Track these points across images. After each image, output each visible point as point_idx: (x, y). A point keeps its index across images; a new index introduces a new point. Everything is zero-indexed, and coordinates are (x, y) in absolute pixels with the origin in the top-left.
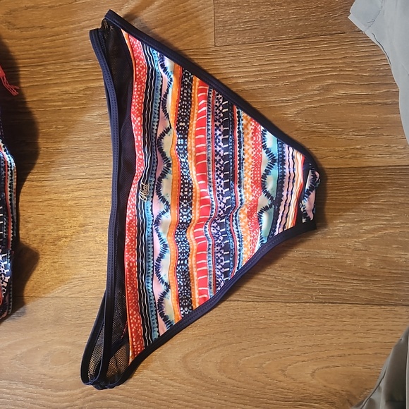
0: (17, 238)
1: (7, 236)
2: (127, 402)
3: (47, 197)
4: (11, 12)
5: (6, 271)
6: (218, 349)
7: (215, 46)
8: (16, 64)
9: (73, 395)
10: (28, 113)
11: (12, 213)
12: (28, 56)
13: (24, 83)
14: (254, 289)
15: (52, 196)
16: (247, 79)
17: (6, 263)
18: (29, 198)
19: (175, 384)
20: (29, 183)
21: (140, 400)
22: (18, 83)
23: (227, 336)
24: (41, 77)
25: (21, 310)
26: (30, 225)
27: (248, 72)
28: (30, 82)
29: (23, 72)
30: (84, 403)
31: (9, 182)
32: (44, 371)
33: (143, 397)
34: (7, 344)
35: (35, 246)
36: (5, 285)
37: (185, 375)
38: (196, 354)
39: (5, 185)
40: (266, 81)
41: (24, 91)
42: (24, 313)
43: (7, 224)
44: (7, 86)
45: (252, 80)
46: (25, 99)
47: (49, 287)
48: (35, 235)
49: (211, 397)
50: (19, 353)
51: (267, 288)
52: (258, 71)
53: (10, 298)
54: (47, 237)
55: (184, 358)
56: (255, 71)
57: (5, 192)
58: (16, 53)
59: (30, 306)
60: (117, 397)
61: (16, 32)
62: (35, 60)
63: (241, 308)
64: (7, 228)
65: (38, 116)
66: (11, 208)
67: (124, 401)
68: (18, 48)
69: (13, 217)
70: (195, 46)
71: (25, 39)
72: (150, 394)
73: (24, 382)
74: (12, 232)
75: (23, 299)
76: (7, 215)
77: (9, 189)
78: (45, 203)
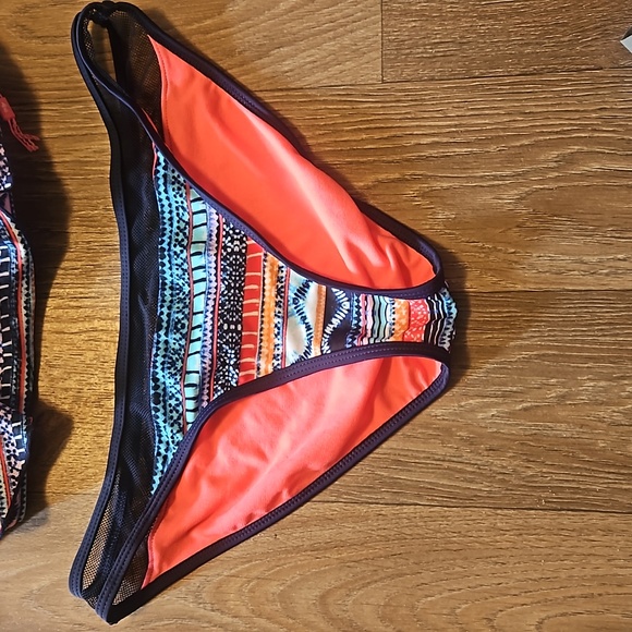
0: (33, 393)
1: (18, 392)
3: (87, 325)
4: (26, 9)
5: (18, 451)
6: (380, 584)
7: (383, 82)
8: (34, 97)
10: (55, 181)
11: (28, 352)
12: (56, 85)
13: (48, 132)
14: (443, 485)
15: (96, 324)
16: (436, 139)
17: (20, 437)
18: (56, 326)
20: (57, 301)
22: (38, 131)
23: (396, 563)
24: (78, 123)
25: (41, 514)
26: (56, 373)
27: (438, 126)
28: (58, 130)
29: (47, 112)
31: (24, 298)
32: (80, 619)
34: (14, 572)
35: (66, 407)
36: (16, 474)
38: (343, 591)
39: (17, 304)
40: (468, 144)
41: (49, 144)
42: (44, 520)
43: (19, 371)
44: (20, 135)
45: (445, 140)
46: (50, 157)
47: (89, 477)
48: (66, 390)
50: (35, 586)
51: (465, 485)
52: (456, 126)
53: (22, 496)
54: (86, 393)
55: (323, 598)
56: (450, 126)
57: (17, 316)
58: (36, 80)
59: (55, 509)
61: (34, 44)
62: (69, 93)
63: (421, 517)
64: (19, 378)
65: (71, 186)
66: (28, 344)
68: (37, 70)
69: (28, 360)
70: (348, 80)
71: (50, 56)
74: (26, 383)
75: (45, 497)
76: (20, 356)
77: (24, 312)
78: (83, 336)
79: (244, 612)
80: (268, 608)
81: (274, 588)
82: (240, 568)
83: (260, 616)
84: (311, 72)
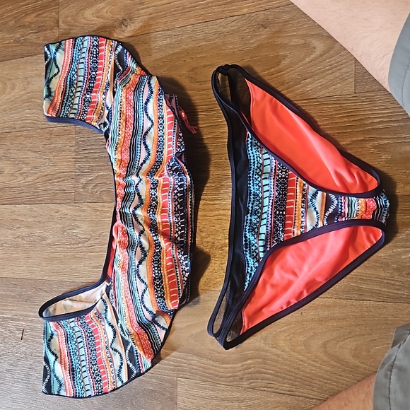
0: (194, 243)
1: (187, 242)
2: (277, 376)
3: (217, 212)
4: (193, 69)
5: (186, 269)
6: (352, 339)
7: (355, 93)
8: (196, 109)
9: (235, 368)
10: (204, 147)
11: (191, 225)
12: (204, 103)
13: (201, 124)
14: (384, 291)
15: (221, 212)
16: (381, 120)
17: (187, 262)
19: (317, 365)
20: (204, 202)
21: (288, 375)
22: (197, 125)
23: (360, 329)
24: (214, 120)
25: (196, 299)
26: (203, 234)
27: (383, 113)
28: (206, 123)
29: (201, 116)
30: (243, 375)
31: (190, 200)
32: (212, 348)
33: (290, 373)
34: (185, 325)
35: (208, 250)
36: (186, 279)
37: (325, 358)
38: (334, 342)
39: (187, 203)
40: (398, 121)
41: (202, 130)
42: (198, 302)
43: (187, 233)
44: (189, 127)
45: (386, 120)
46: (202, 136)
47: (217, 283)
48: (208, 242)
49: (347, 377)
50: (194, 332)
51: (396, 292)
52: (391, 113)
53: (188, 290)
54: (216, 244)
55: (324, 345)
56: (389, 113)
57: (187, 208)
58: (196, 101)
59: (202, 297)
60: (269, 371)
61: (196, 85)
62: (211, 107)
63: (373, 307)
64: (187, 236)
65: (211, 149)
66: (191, 221)
67: (275, 376)
68: (197, 97)
69: (191, 228)
70: (338, 93)
71: (203, 90)
72: (297, 371)
73: (197, 355)
74: (190, 239)
76: (188, 226)
77: (190, 206)
78: (216, 218)
79: (287, 349)
80: (298, 348)
81: (302, 338)
82: (285, 328)
83: (294, 351)
84: (321, 90)
